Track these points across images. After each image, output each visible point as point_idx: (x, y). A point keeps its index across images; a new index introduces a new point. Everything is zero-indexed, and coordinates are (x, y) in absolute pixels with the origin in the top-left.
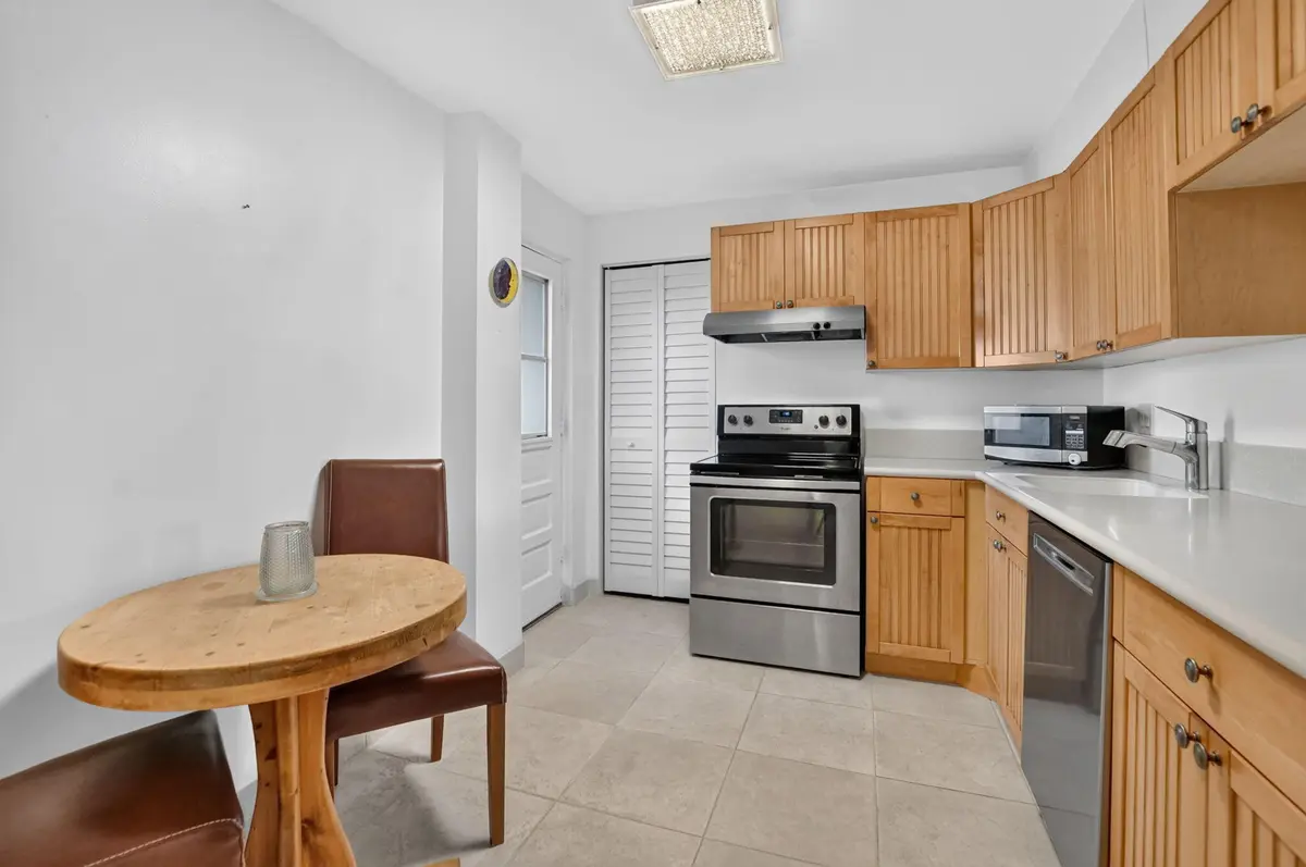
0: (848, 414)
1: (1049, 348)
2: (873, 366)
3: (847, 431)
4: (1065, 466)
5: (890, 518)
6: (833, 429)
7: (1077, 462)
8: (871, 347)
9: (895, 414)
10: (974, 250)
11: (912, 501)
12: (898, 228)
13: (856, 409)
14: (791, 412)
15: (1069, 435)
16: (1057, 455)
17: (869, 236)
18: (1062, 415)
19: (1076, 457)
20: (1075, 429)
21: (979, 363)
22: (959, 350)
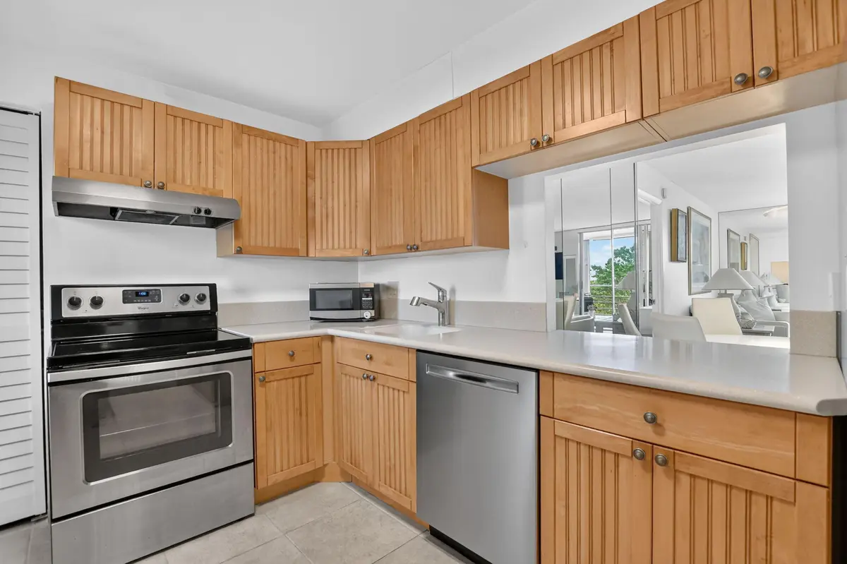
0: (206, 291)
1: (358, 246)
2: (240, 251)
3: (206, 306)
4: (361, 320)
5: (273, 374)
6: (192, 306)
7: (369, 317)
8: (238, 235)
9: (240, 290)
10: (308, 176)
11: (288, 357)
12: (259, 144)
13: (213, 288)
14: (148, 292)
15: (364, 301)
16: (356, 314)
17: (237, 143)
18: (360, 288)
19: (368, 314)
20: (367, 297)
21: (311, 254)
22: (300, 245)
